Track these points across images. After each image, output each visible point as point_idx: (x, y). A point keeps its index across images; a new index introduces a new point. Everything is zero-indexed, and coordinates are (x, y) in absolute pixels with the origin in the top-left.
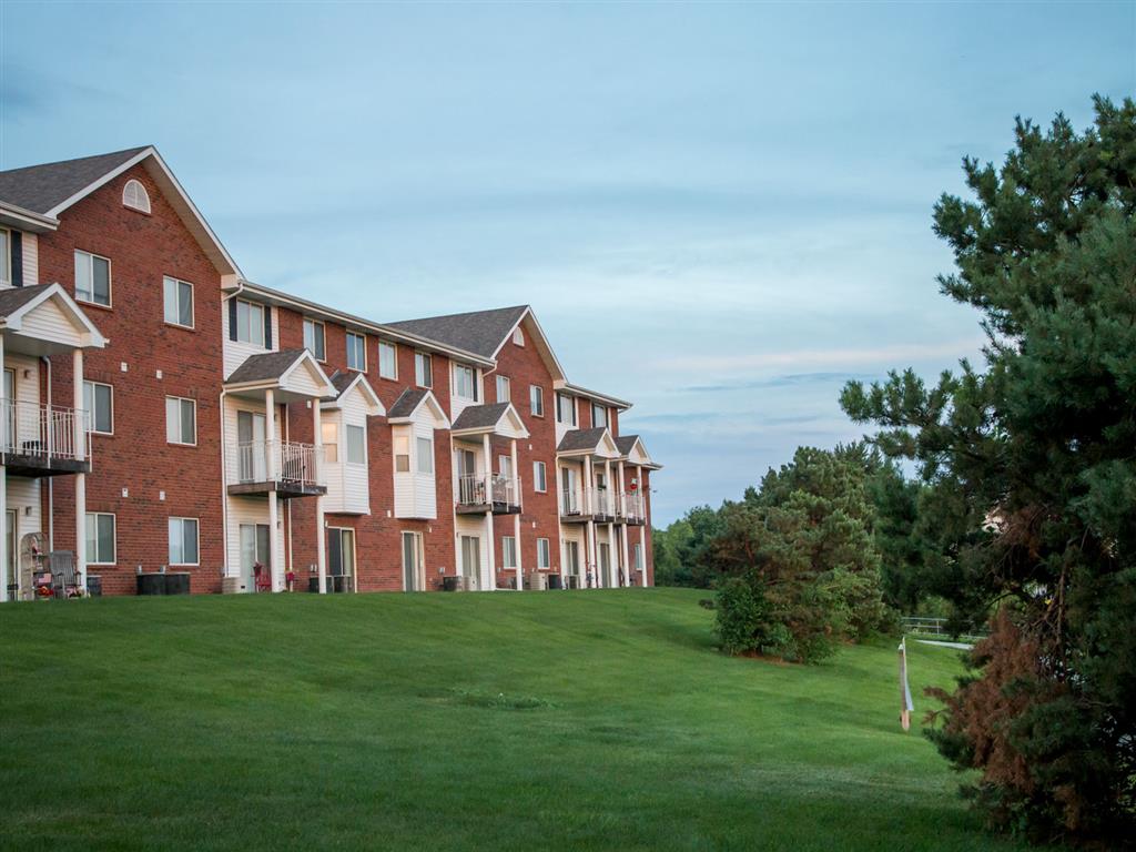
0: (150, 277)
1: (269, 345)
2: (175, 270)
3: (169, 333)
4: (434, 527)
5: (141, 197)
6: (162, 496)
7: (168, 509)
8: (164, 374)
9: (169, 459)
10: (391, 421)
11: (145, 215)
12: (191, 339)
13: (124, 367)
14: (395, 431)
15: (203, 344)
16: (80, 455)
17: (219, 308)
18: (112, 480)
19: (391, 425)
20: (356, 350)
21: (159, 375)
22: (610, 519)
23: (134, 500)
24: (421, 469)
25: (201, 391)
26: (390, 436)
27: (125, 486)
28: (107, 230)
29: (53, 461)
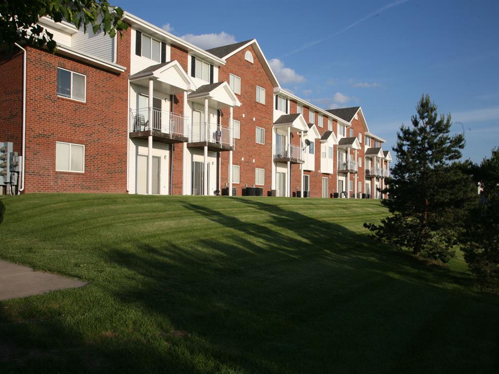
0: (253, 85)
1: (287, 113)
2: (260, 83)
3: (257, 105)
4: (332, 176)
5: (251, 58)
6: (254, 161)
7: (256, 165)
8: (256, 119)
9: (256, 148)
10: (321, 141)
11: (252, 64)
12: (264, 108)
13: (244, 116)
14: (322, 145)
15: (267, 109)
16: (231, 145)
17: (272, 98)
18: (239, 154)
19: (321, 142)
20: (312, 115)
21: (254, 119)
22: (380, 177)
23: (245, 162)
24: (329, 157)
25: (266, 126)
26: (320, 146)
27: (243, 157)
28: (240, 67)
29: (223, 146)
